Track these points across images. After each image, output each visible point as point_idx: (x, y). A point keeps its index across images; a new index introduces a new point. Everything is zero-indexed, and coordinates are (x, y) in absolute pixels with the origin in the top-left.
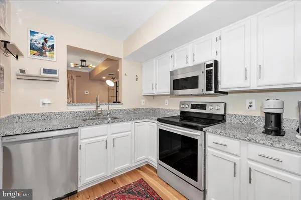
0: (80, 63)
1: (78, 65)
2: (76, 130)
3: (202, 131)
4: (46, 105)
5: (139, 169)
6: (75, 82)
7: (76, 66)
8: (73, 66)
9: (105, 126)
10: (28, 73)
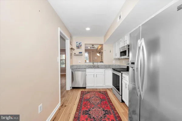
0: (92, 46)
1: (91, 48)
2: (85, 70)
3: (121, 73)
4: (80, 63)
5: (107, 89)
6: (91, 54)
10: (76, 54)
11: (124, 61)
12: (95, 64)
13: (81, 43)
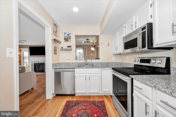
0: (86, 41)
2: (74, 69)
3: (129, 77)
4: (69, 60)
5: (105, 96)
6: (86, 50)
7: (85, 42)
8: (84, 43)
9: (85, 69)
10: (64, 48)
11: (128, 57)
12: (89, 61)
13: (70, 34)
